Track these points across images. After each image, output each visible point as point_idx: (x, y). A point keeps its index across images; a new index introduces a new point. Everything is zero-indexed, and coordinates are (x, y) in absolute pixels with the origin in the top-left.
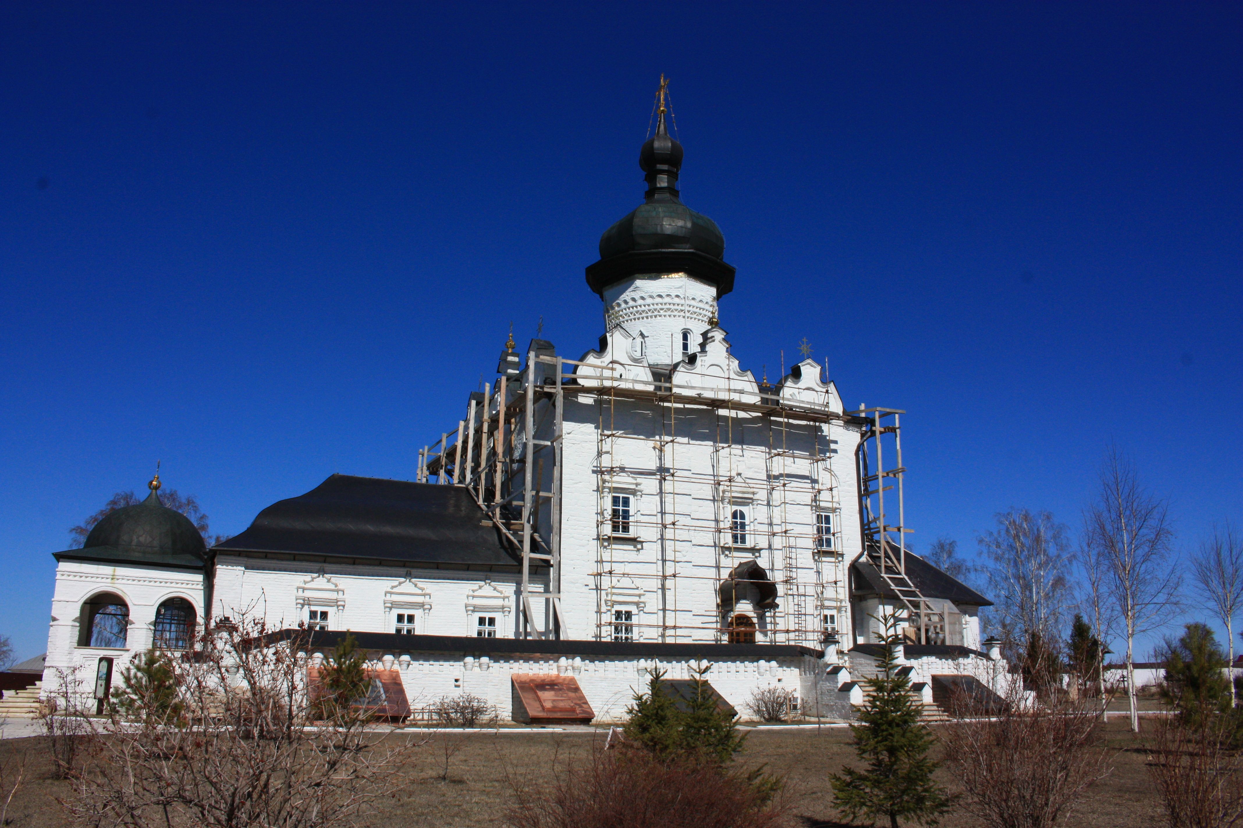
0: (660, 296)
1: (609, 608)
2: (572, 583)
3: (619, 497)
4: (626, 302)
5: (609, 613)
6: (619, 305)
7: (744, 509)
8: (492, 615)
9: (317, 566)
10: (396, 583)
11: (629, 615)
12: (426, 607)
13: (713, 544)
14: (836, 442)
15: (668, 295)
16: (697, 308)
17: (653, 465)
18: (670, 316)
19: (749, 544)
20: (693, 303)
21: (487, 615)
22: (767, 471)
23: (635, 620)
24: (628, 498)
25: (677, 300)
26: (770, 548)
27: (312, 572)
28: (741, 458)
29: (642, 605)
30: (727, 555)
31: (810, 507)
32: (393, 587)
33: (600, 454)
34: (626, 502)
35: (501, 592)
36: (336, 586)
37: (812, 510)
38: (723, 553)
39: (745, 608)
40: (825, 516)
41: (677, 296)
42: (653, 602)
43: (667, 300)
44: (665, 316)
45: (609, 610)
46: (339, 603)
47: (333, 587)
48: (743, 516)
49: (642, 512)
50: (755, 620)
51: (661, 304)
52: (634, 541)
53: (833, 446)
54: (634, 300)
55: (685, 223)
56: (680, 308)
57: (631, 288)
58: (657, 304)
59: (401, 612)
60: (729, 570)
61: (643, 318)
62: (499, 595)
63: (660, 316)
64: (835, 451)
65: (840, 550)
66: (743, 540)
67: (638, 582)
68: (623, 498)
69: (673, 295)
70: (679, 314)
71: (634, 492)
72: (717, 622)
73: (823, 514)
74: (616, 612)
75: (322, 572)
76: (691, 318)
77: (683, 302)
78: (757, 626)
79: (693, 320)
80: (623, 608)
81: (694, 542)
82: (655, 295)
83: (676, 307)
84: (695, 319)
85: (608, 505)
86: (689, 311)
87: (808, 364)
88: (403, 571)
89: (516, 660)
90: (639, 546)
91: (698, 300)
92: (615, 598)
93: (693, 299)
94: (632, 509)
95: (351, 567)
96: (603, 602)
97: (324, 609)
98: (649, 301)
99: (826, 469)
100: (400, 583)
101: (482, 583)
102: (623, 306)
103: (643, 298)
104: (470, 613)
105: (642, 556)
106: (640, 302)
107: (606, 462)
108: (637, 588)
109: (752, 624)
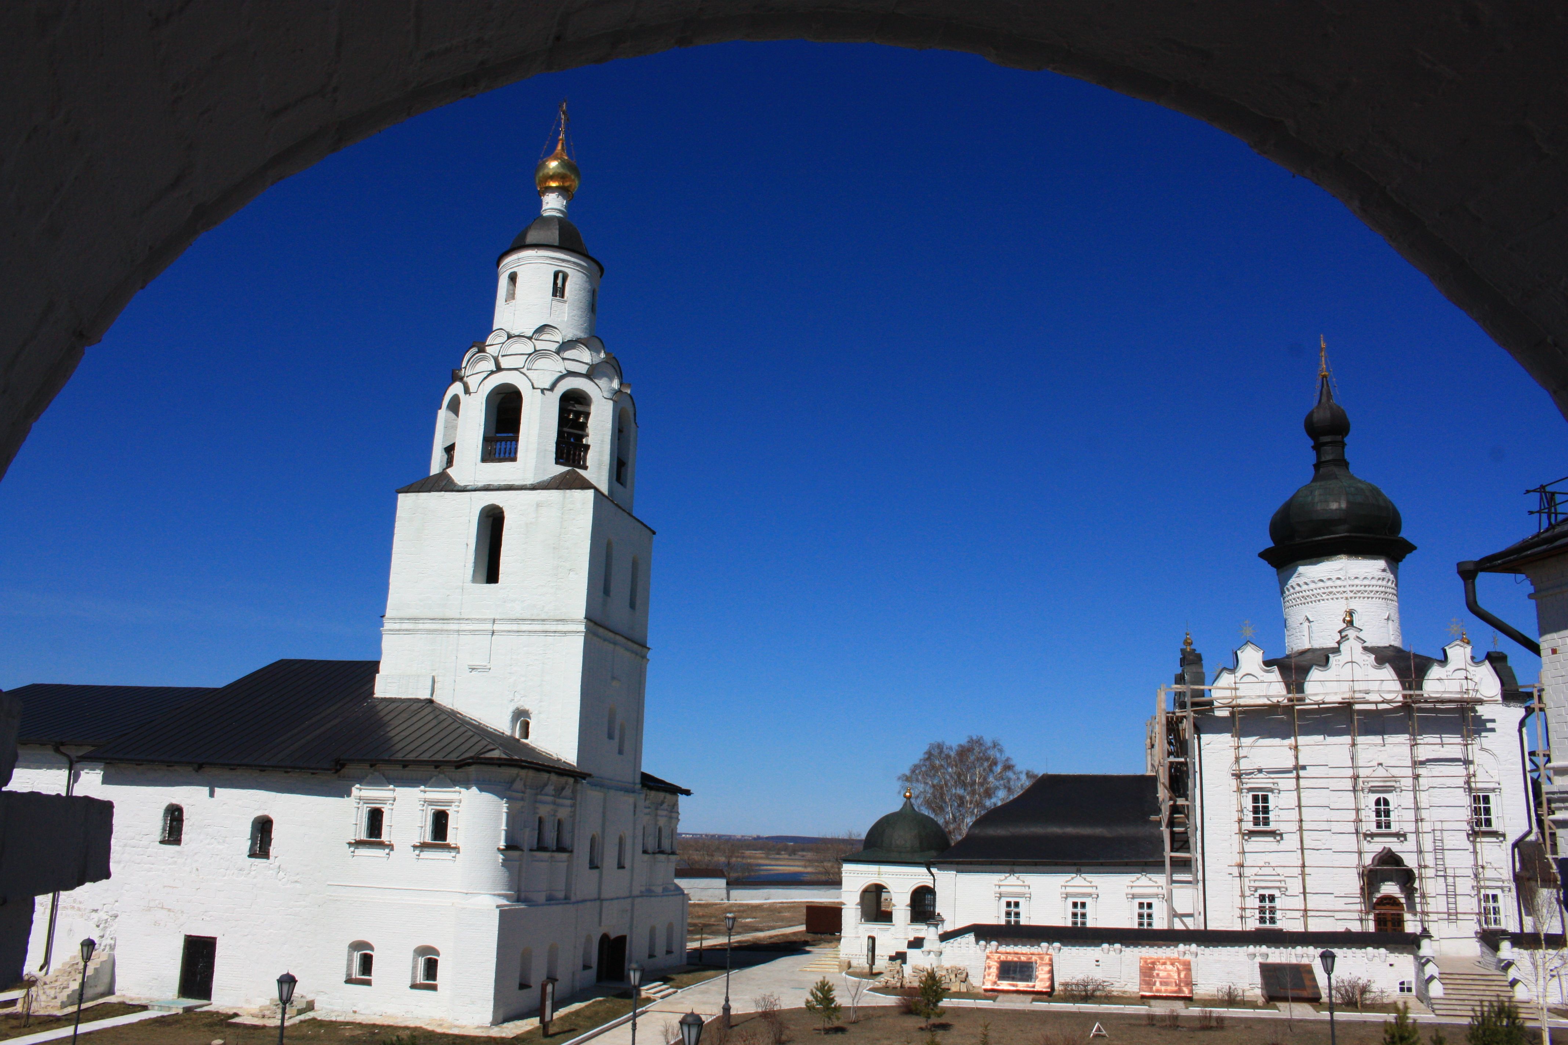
0: (1322, 581)
1: (1252, 893)
2: (1217, 872)
3: (1258, 795)
4: (1292, 587)
5: (1252, 897)
6: (1288, 590)
7: (1387, 796)
8: (1149, 900)
9: (1008, 868)
10: (1069, 878)
11: (1272, 898)
12: (1093, 896)
13: (1354, 831)
14: (1493, 721)
15: (1329, 579)
16: (1361, 586)
17: (1290, 764)
18: (1332, 599)
19: (1394, 828)
20: (1357, 582)
21: (1145, 901)
22: (1412, 758)
23: (1278, 903)
24: (1267, 795)
25: (1339, 583)
26: (1417, 832)
27: (1005, 872)
28: (1383, 748)
29: (1284, 889)
30: (1369, 841)
31: (1463, 789)
32: (1067, 882)
33: (1237, 760)
34: (1265, 799)
35: (1156, 882)
36: (1024, 882)
37: (1465, 792)
38: (1365, 839)
39: (1390, 889)
40: (1484, 796)
41: (1339, 578)
42: (1295, 886)
43: (1329, 583)
44: (1327, 599)
45: (1252, 895)
46: (1026, 895)
47: (1021, 883)
48: (1386, 802)
49: (1280, 807)
50: (1403, 901)
51: (1324, 588)
52: (1273, 833)
53: (1489, 725)
54: (1299, 585)
55: (1340, 505)
56: (1342, 589)
57: (1296, 575)
58: (1319, 589)
59: (1075, 900)
60: (1373, 855)
61: (1308, 603)
62: (1154, 884)
63: (1323, 600)
64: (1493, 730)
65: (1501, 830)
66: (1388, 826)
67: (1279, 870)
68: (1262, 795)
69: (1334, 577)
70: (1341, 596)
71: (1271, 790)
72: (1360, 903)
73: (1481, 794)
74: (1260, 895)
75: (1012, 872)
76: (1355, 598)
77: (1345, 583)
78: (1405, 905)
79: (1357, 599)
80: (1267, 892)
81: (1333, 831)
82: (1316, 580)
83: (1338, 589)
84: (1360, 597)
85: (1249, 803)
86: (1351, 592)
87: (1457, 645)
88: (1074, 868)
89: (1143, 946)
90: (1278, 838)
91: (1361, 578)
92: (1257, 884)
93: (1356, 578)
94: (1271, 804)
95: (1034, 867)
96: (1246, 888)
97: (1016, 900)
98: (1312, 586)
99: (1482, 749)
100: (1072, 878)
101: (1139, 875)
102: (1292, 591)
103: (1306, 584)
104: (1130, 900)
105: (1283, 846)
106: (1305, 587)
107: (1244, 765)
108: (1279, 875)
109: (1400, 904)
